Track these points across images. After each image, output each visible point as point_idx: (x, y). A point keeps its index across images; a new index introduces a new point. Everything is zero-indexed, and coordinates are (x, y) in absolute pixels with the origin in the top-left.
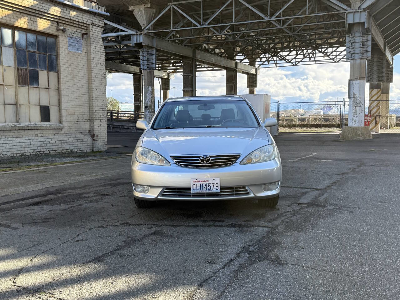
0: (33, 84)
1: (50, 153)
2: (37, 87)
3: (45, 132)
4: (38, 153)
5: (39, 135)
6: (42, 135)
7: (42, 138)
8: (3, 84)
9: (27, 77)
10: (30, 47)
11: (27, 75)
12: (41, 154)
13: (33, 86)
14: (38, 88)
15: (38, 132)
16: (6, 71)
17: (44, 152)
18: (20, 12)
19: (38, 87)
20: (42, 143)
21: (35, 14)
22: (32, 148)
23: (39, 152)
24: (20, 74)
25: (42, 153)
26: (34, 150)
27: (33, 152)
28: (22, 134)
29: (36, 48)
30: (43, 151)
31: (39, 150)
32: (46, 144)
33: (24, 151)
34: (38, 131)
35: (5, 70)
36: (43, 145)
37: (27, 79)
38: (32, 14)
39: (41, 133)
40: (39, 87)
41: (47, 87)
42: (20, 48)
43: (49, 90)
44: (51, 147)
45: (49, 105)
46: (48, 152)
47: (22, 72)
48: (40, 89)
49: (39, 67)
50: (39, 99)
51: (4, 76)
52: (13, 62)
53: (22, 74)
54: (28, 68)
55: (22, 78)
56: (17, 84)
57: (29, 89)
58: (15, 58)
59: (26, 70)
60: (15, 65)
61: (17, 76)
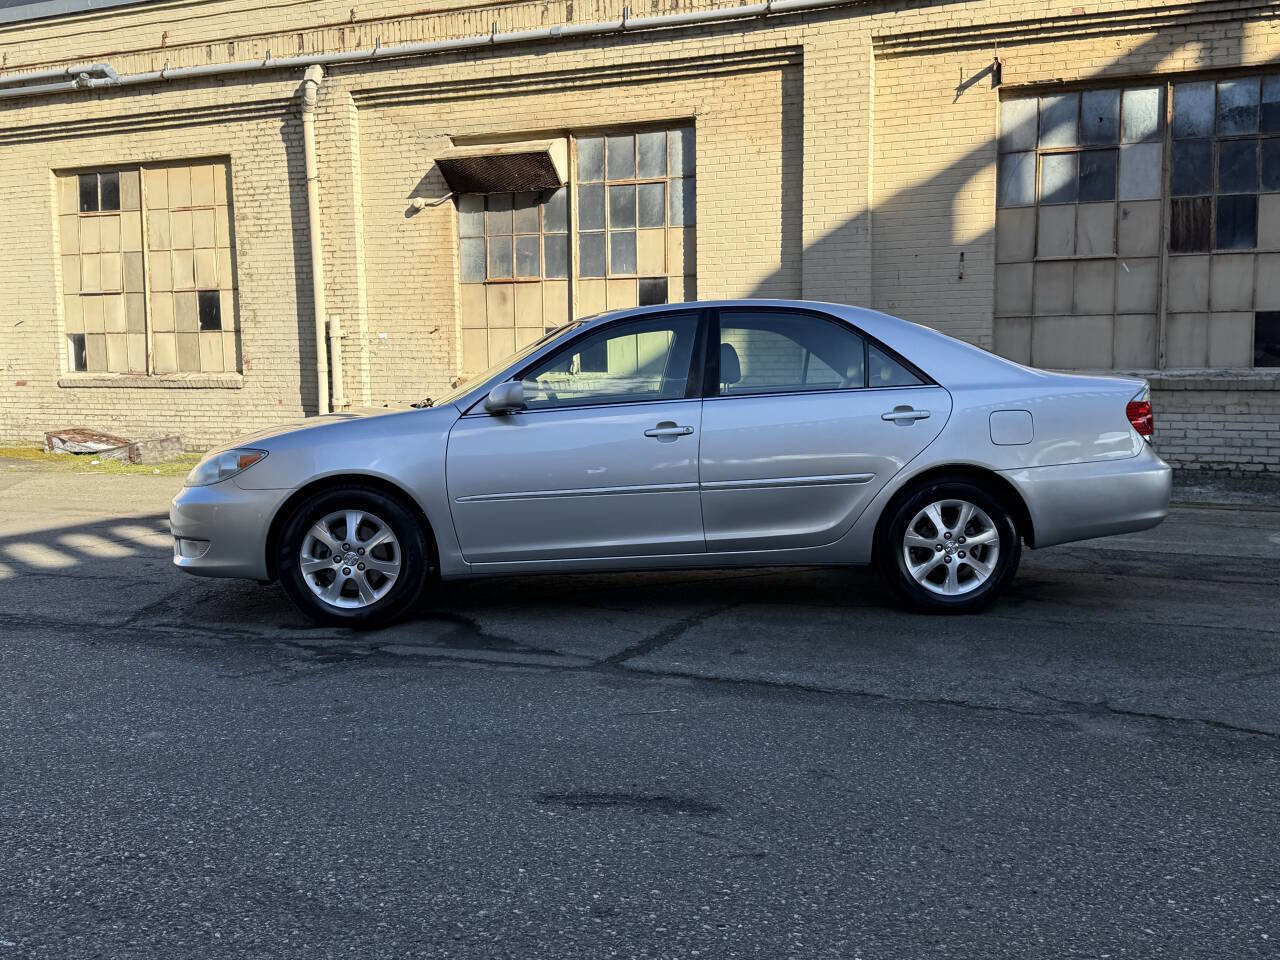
0: (1231, 245)
1: (1266, 470)
2: (1245, 251)
3: (1256, 400)
4: (1215, 467)
5: (1229, 409)
6: (1245, 409)
7: (1240, 418)
8: (1115, 255)
9: (1210, 224)
10: (1231, 124)
11: (1210, 217)
12: (1227, 469)
13: (1231, 251)
14: (1252, 256)
15: (1230, 399)
16: (1129, 217)
17: (1241, 466)
18: (1186, 26)
19: (1252, 251)
20: (1235, 434)
21: (1241, 15)
22: (1190, 450)
23: (1219, 463)
24: (1182, 216)
25: (1232, 467)
26: (1196, 455)
27: (1192, 462)
28: (1162, 402)
29: (1255, 124)
30: (1237, 463)
31: (1221, 459)
32: (1252, 440)
34: (1230, 394)
35: (1126, 214)
36: (1238, 442)
37: (1209, 230)
38: (1228, 17)
39: (1239, 404)
40: (1256, 250)
42: (1189, 135)
44: (1272, 452)
46: (1260, 468)
47: (1192, 209)
48: (1261, 256)
49: (1261, 186)
50: (1254, 291)
51: (1121, 232)
52: (1157, 185)
53: (1188, 217)
54: (1215, 194)
55: (1189, 231)
56: (1166, 251)
57: (1211, 260)
58: (1164, 170)
59: (1206, 201)
60: (1164, 194)
61: (1168, 225)
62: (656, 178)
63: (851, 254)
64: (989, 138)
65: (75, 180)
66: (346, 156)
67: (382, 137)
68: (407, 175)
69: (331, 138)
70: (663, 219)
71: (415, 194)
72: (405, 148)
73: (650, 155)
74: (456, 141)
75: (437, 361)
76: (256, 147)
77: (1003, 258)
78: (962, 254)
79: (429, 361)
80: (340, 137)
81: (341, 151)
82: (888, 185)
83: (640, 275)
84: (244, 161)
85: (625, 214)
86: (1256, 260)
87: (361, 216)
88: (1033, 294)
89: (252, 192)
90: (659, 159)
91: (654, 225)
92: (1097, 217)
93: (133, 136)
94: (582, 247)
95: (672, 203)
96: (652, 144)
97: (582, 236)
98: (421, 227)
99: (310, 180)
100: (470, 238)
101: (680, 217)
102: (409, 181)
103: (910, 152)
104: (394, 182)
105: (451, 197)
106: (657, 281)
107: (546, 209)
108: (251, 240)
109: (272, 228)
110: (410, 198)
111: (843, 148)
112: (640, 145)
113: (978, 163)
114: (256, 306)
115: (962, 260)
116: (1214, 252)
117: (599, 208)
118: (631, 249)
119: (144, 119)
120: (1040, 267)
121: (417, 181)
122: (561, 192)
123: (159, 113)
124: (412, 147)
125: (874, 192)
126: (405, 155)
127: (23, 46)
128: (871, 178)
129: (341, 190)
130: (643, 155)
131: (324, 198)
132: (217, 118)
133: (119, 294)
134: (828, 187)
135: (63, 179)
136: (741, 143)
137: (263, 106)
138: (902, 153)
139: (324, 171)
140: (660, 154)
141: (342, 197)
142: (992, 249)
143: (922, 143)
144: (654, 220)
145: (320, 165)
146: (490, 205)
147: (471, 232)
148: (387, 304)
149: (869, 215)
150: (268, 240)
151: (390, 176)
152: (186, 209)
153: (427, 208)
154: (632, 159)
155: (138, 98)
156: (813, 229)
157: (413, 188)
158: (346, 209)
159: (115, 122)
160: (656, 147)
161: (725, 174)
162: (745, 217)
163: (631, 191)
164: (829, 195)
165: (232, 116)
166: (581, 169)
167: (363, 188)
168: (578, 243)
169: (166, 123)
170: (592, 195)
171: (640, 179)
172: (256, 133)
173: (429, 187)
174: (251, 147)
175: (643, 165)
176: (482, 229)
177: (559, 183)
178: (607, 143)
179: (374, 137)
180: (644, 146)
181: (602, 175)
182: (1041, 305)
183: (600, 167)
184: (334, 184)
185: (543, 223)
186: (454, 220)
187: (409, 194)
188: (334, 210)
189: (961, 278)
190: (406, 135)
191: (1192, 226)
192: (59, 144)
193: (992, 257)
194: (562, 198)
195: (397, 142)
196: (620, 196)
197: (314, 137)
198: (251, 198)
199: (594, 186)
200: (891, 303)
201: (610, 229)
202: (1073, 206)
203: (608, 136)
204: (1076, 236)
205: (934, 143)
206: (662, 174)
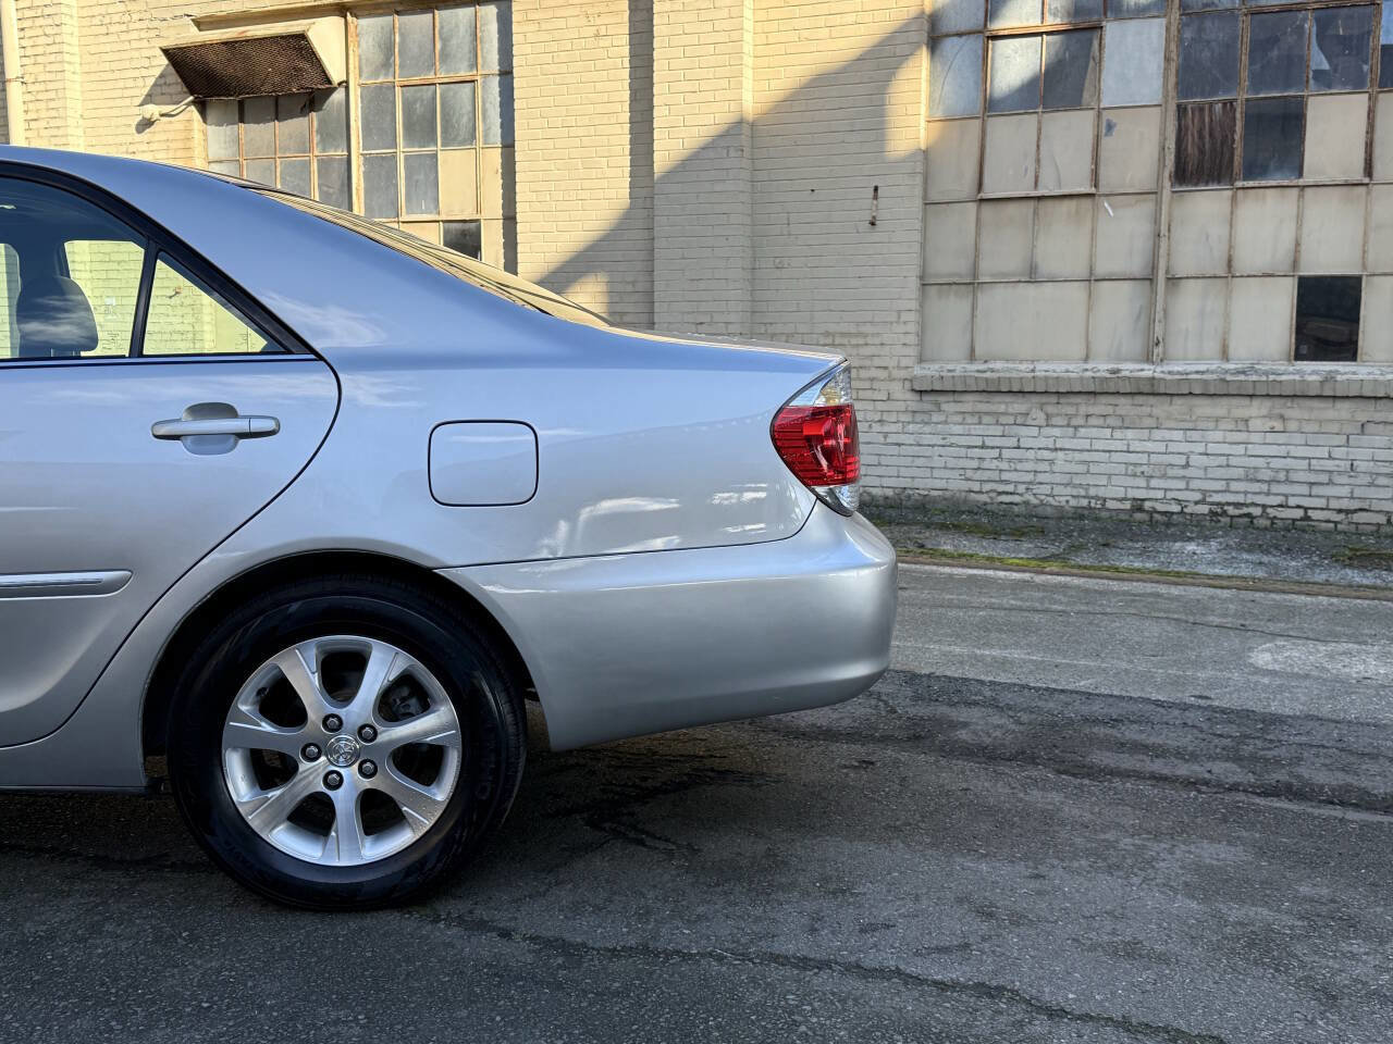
0: (1263, 173)
1: (1307, 518)
2: (1286, 183)
3: (1295, 411)
4: (1231, 510)
5: (1255, 424)
6: (1278, 426)
7: (1270, 438)
8: (1093, 190)
9: (1233, 141)
11: (1233, 132)
12: (1248, 515)
13: (1263, 183)
14: (1295, 191)
15: (1256, 409)
16: (1115, 132)
17: (1269, 510)
19: (1294, 182)
20: (1260, 462)
22: (1194, 484)
23: (1237, 505)
24: (1193, 130)
25: (1257, 511)
26: (1204, 492)
27: (1196, 503)
28: (1156, 411)
30: (1264, 507)
31: (1240, 499)
32: (1288, 471)
33: (1144, 491)
34: (1256, 402)
35: (1110, 127)
36: (1266, 475)
37: (1232, 150)
39: (1269, 417)
40: (1301, 182)
41: (1359, 176)
42: (1206, 5)
43: (1368, 193)
44: (1316, 490)
45: (1364, 266)
46: (1299, 513)
47: (1207, 119)
48: (1308, 191)
49: (1312, 82)
50: (1298, 244)
51: (1103, 154)
52: (1157, 83)
53: (1200, 132)
54: (1242, 95)
55: (1202, 152)
56: (1167, 184)
57: (1234, 199)
58: (1167, 59)
59: (1229, 105)
60: (1166, 96)
61: (1171, 144)
62: (464, 74)
63: (718, 187)
64: (913, 12)
66: (55, 48)
67: (107, 20)
68: (136, 73)
69: (40, 21)
70: (473, 137)
71: (149, 99)
72: (134, 35)
73: (454, 42)
74: (200, 24)
75: (180, 337)
77: (934, 197)
78: (876, 189)
79: (166, 337)
80: (49, 21)
81: (50, 40)
82: (774, 84)
83: (444, 217)
85: (422, 127)
86: (1301, 197)
87: (80, 132)
88: (977, 249)
90: (466, 48)
91: (460, 144)
92: (1069, 132)
94: (367, 176)
95: (485, 111)
96: (457, 26)
97: (368, 160)
98: (154, 146)
99: (10, 81)
100: (221, 162)
101: (496, 131)
102: (140, 82)
103: (805, 34)
104: (121, 84)
105: (193, 103)
106: (467, 226)
107: (321, 122)
110: (141, 105)
111: (708, 27)
112: (442, 28)
113: (898, 51)
115: (876, 197)
116: (1239, 184)
117: (388, 118)
118: (432, 177)
120: (986, 208)
121: (151, 81)
122: (338, 95)
124: (143, 34)
125: (752, 95)
126: (135, 45)
128: (748, 73)
129: (52, 95)
130: (445, 41)
131: (31, 106)
134: (689, 86)
136: (572, 22)
138: (794, 36)
139: (30, 69)
140: (468, 39)
141: (52, 104)
142: (919, 180)
143: (821, 21)
144: (460, 138)
145: (25, 61)
146: (247, 115)
147: (223, 154)
148: (115, 257)
149: (746, 130)
151: (117, 75)
153: (162, 118)
154: (430, 47)
156: (667, 150)
157: (146, 91)
158: (58, 123)
160: (462, 30)
161: (553, 68)
162: (581, 132)
163: (430, 93)
164: (691, 98)
166: (364, 61)
167: (83, 92)
168: (362, 169)
170: (379, 99)
171: (442, 75)
173: (165, 89)
175: (445, 56)
176: (236, 148)
177: (330, 82)
178: (397, 26)
179: (96, 21)
180: (445, 30)
181: (392, 70)
182: (987, 267)
183: (388, 59)
184: (41, 87)
185: (316, 139)
186: (197, 136)
187: (139, 101)
188: (43, 124)
189: (873, 224)
190: (135, 17)
191: (1207, 146)
193: (918, 191)
194: (340, 103)
195: (124, 27)
196: (415, 102)
197: (15, 21)
199: (380, 87)
200: (778, 260)
201: (402, 149)
202: (1035, 115)
203: (398, 13)
204: (1038, 161)
205: (838, 20)
206: (471, 69)
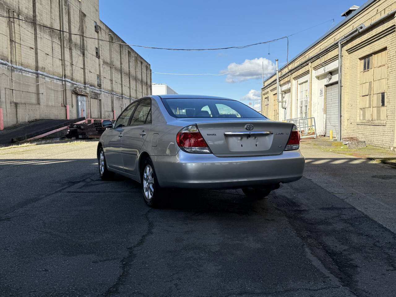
65: (363, 61)
76: (392, 42)
84: (389, 48)
89: (390, 58)
93: (371, 45)
108: (390, 75)
109: (393, 70)
114: (390, 98)
119: (371, 39)
123: (373, 36)
127: (356, 23)
132: (384, 35)
133: (368, 95)
135: (361, 61)
137: (392, 28)
150: (393, 74)
152: (380, 66)
155: (370, 33)
159: (367, 41)
165: (387, 34)
169: (376, 39)
172: (392, 38)
174: (391, 43)
192: (359, 50)
198: (390, 60)
